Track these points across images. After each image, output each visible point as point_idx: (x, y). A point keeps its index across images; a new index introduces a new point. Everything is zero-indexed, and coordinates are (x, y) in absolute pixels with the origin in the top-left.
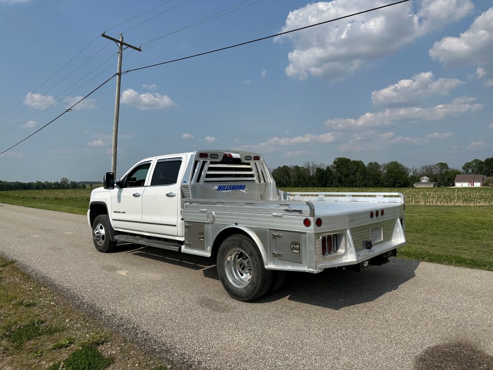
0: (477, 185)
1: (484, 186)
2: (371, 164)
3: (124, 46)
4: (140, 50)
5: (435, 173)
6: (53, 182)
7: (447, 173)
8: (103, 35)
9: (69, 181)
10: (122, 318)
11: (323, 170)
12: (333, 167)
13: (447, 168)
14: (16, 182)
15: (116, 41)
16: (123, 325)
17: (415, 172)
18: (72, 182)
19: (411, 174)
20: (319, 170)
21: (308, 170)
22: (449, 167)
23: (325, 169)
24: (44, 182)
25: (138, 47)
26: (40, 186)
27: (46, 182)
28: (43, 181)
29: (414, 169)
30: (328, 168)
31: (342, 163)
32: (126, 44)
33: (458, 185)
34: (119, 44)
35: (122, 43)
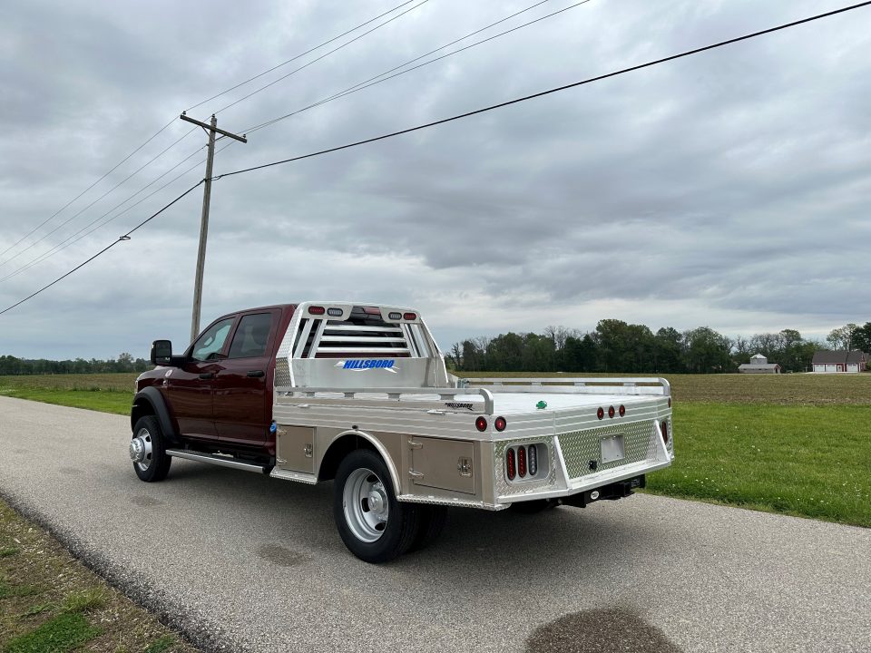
0: (853, 369)
1: (865, 371)
2: (662, 331)
3: (218, 135)
4: (245, 141)
5: (776, 349)
6: (106, 361)
7: (798, 348)
8: (183, 117)
9: (132, 359)
10: (134, 573)
11: (578, 340)
12: (596, 335)
13: (799, 339)
14: (42, 360)
15: (205, 126)
16: (132, 583)
17: (741, 346)
18: (138, 360)
19: (734, 350)
20: (571, 341)
21: (551, 341)
22: (802, 337)
23: (582, 339)
24: (90, 360)
25: (241, 135)
26: (81, 368)
27: (94, 360)
28: (88, 359)
29: (741, 341)
30: (587, 337)
31: (611, 329)
32: (220, 132)
33: (819, 370)
34: (209, 131)
35: (214, 130)
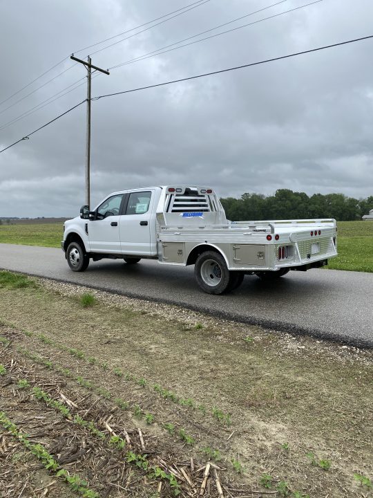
3: (93, 70)
4: (108, 74)
8: (72, 58)
15: (84, 63)
31: (284, 195)
32: (94, 67)
34: (87, 66)
35: (90, 66)
